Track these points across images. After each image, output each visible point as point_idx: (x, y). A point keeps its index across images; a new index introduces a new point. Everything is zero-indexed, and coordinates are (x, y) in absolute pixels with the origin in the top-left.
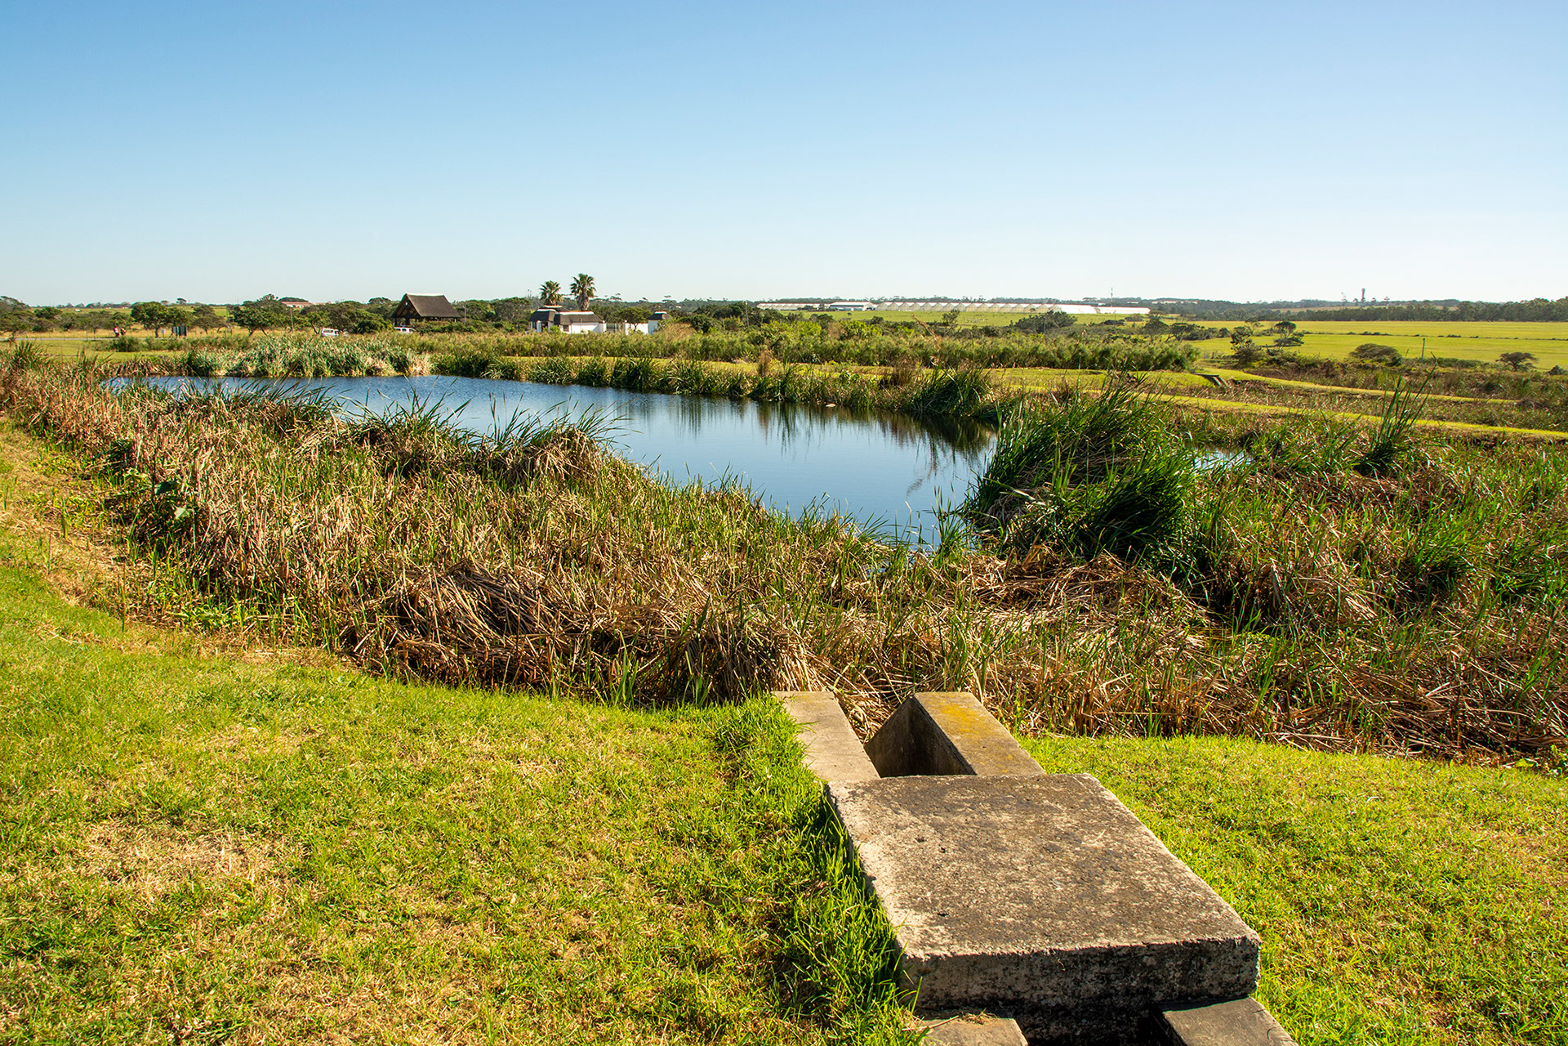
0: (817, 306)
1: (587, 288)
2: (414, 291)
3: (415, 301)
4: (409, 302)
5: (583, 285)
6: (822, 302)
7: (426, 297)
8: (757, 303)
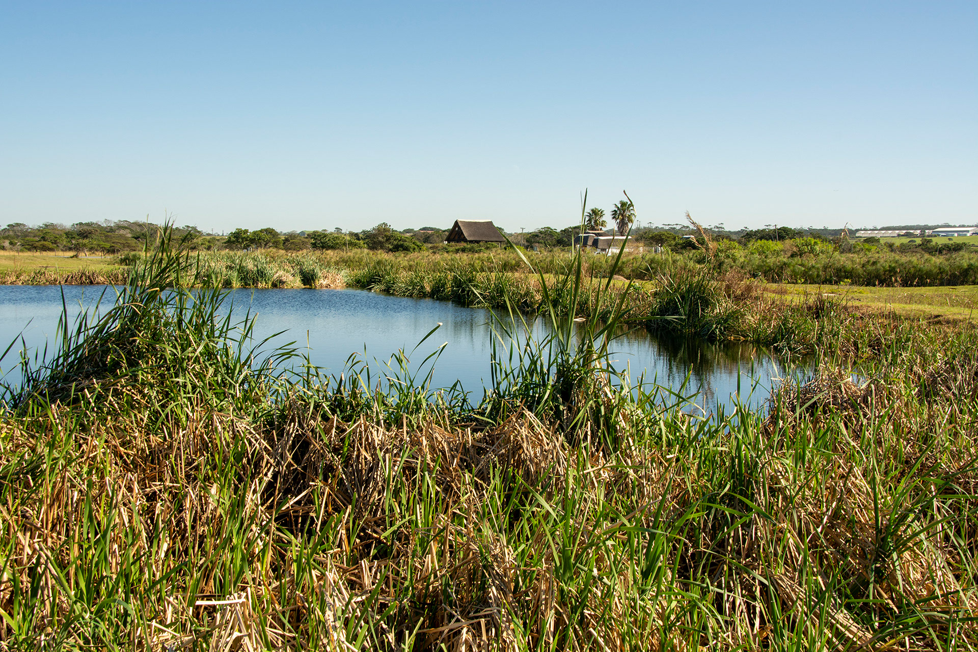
0: (918, 232)
1: (627, 213)
2: (464, 218)
3: (464, 226)
4: (459, 228)
5: (623, 213)
6: (923, 228)
7: (475, 223)
8: (857, 230)
